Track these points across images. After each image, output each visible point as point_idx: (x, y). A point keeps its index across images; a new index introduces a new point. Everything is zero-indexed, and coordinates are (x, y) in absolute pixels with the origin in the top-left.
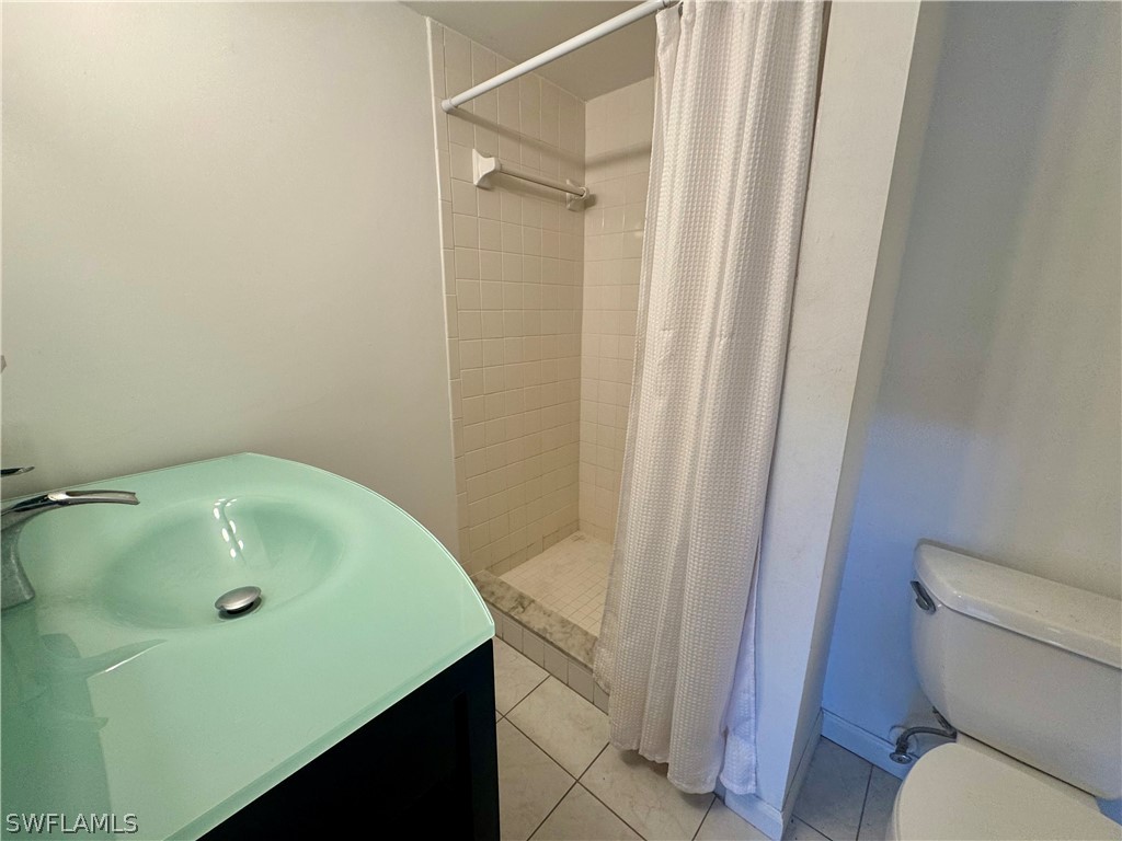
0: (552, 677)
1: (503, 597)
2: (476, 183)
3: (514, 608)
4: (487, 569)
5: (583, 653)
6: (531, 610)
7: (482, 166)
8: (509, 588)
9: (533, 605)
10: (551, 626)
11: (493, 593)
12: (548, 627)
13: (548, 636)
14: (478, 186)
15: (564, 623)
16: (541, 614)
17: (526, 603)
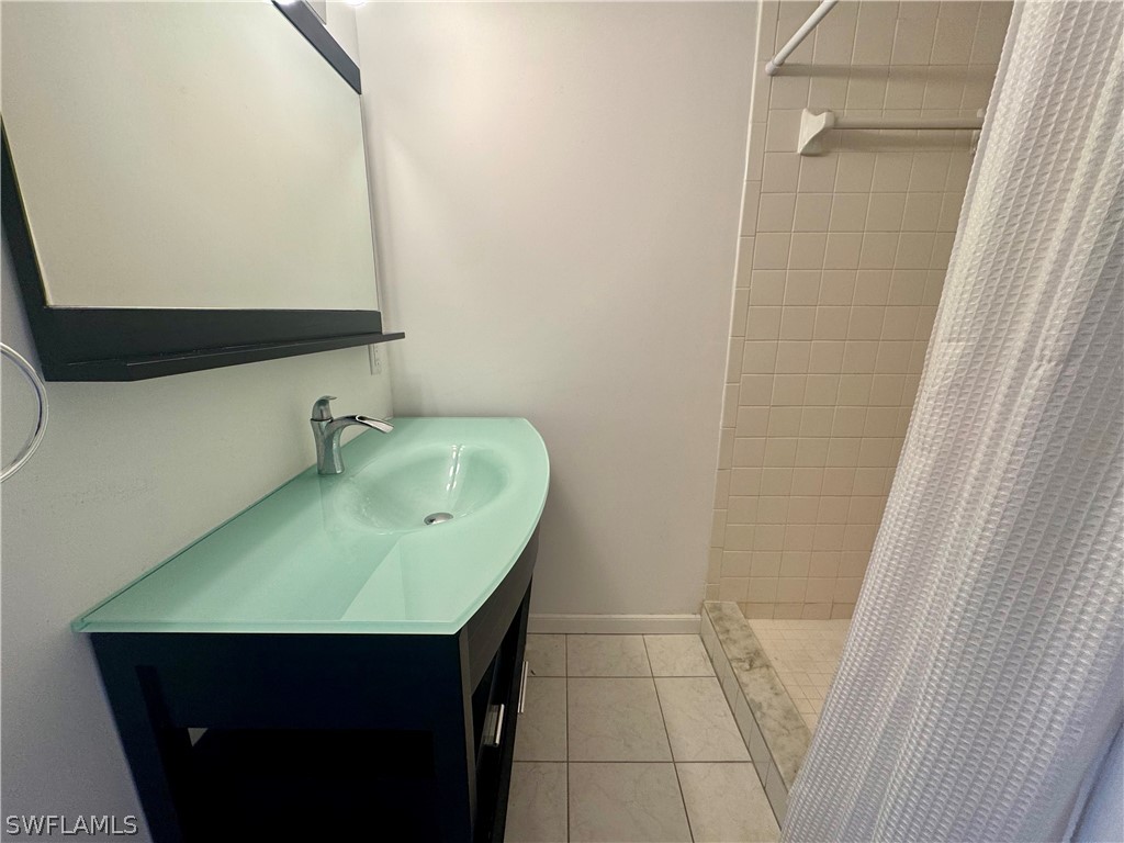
0: (751, 765)
1: (735, 642)
2: (800, 150)
3: (740, 660)
4: (738, 603)
5: (790, 765)
6: (757, 673)
7: (810, 126)
8: (750, 636)
9: (764, 670)
10: (770, 706)
11: (728, 631)
12: (765, 705)
13: (758, 715)
14: (802, 154)
15: (791, 714)
16: (768, 687)
17: (757, 663)
